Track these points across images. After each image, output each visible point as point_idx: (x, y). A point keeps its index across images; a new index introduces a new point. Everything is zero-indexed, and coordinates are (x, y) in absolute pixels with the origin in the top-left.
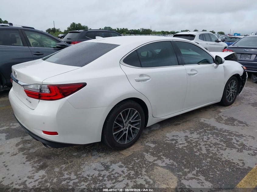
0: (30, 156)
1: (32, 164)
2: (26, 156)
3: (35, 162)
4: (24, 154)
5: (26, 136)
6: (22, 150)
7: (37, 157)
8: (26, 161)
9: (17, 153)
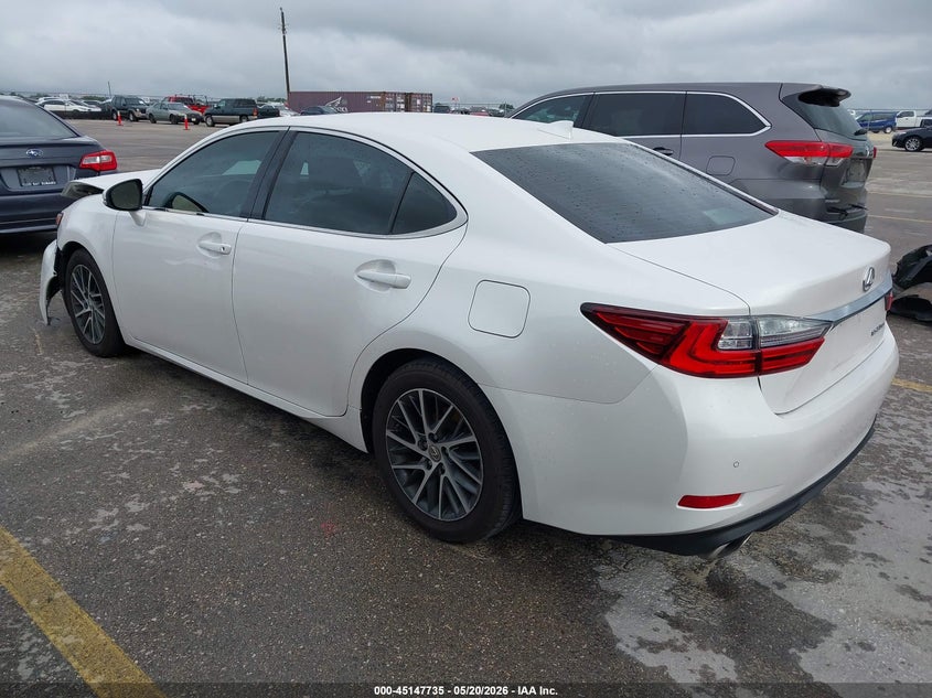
0: (844, 525)
1: (866, 507)
2: (851, 532)
3: (855, 507)
4: (852, 540)
5: (757, 584)
6: (838, 555)
7: (835, 512)
8: (870, 522)
9: (860, 556)
